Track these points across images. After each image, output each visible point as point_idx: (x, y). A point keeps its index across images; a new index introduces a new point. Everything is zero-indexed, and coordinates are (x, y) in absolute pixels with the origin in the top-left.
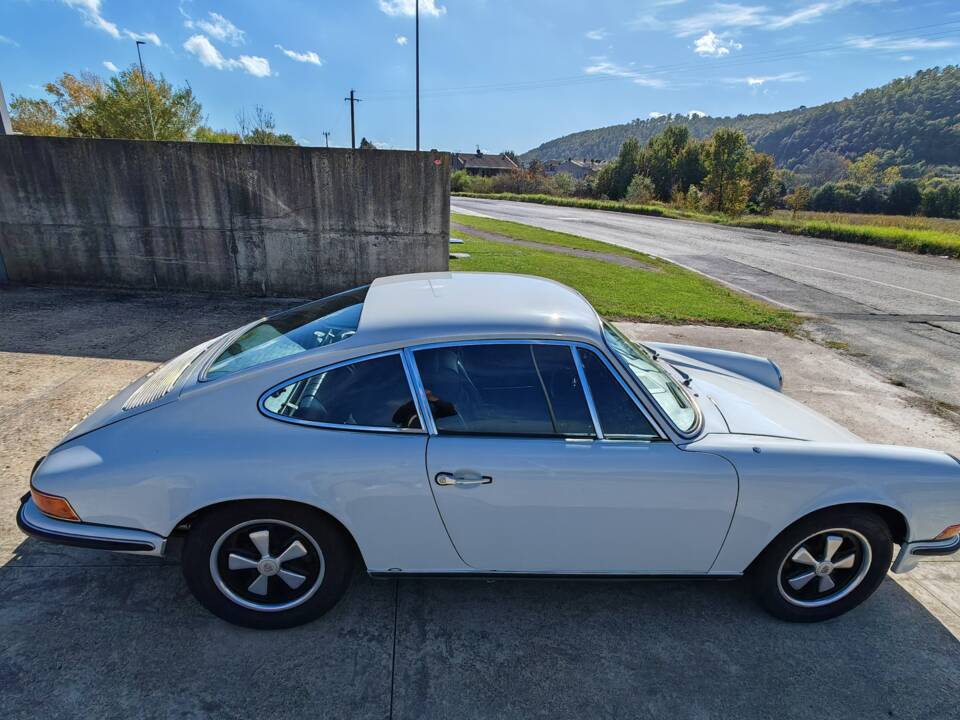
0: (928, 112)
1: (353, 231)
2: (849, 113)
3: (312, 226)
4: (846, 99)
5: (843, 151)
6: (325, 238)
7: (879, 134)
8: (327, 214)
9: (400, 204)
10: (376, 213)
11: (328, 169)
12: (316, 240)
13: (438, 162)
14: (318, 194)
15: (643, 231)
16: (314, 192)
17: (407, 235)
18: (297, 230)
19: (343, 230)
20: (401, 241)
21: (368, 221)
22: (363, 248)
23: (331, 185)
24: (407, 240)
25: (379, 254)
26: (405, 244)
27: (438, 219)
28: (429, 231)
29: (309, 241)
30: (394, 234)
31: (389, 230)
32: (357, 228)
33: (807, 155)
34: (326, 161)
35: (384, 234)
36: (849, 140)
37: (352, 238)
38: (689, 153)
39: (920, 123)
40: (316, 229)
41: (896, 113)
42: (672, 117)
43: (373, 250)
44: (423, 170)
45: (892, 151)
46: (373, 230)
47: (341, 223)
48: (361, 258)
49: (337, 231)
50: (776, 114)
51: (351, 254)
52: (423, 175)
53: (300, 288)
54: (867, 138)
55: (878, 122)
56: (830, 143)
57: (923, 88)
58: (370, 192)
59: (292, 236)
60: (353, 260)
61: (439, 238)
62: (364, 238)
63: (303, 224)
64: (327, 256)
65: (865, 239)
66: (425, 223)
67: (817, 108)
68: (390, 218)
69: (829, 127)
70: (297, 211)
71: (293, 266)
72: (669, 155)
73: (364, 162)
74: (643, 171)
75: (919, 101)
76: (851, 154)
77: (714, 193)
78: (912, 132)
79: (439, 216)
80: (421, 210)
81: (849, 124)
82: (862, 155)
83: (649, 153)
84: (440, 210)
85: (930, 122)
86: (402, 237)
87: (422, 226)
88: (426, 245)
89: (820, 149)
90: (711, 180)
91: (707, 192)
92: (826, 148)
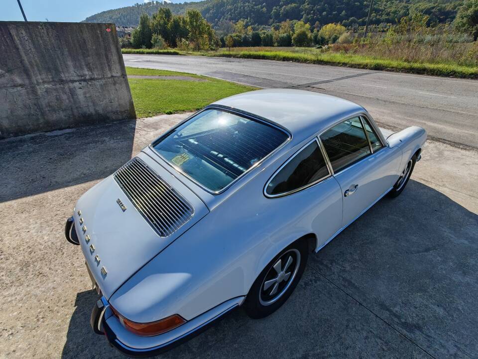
0: (254, 3)
1: (62, 82)
3: (27, 82)
5: (230, 19)
6: (41, 89)
7: (240, 13)
8: (37, 72)
9: (90, 59)
10: (75, 67)
11: (26, 38)
12: (34, 92)
13: (108, 30)
14: (25, 58)
15: (179, 63)
16: (20, 56)
17: (100, 79)
18: (15, 86)
19: (53, 81)
20: (97, 83)
21: (71, 73)
22: (72, 92)
23: (33, 50)
24: (102, 82)
25: (85, 93)
26: (101, 85)
27: (118, 67)
28: (114, 74)
29: (28, 93)
30: (92, 79)
31: (88, 77)
32: (64, 79)
33: (217, 22)
34: (23, 32)
35: (85, 80)
36: (231, 15)
37: (62, 86)
38: (174, 21)
39: (252, 7)
40: (31, 83)
41: (244, 3)
42: (155, 3)
43: (80, 92)
44: (100, 35)
45: (246, 20)
46: (76, 78)
47: (50, 77)
48: (73, 98)
49: (49, 83)
51: (64, 97)
52: (101, 39)
53: (31, 126)
54: (237, 14)
55: (239, 7)
56: (225, 16)
58: (66, 53)
59: (11, 90)
60: (67, 101)
61: (122, 78)
62: (71, 85)
63: (18, 80)
64: (47, 101)
65: (264, 57)
66: (110, 69)
68: (86, 70)
70: (9, 71)
71: (20, 112)
72: (165, 23)
73: (55, 31)
74: (155, 32)
76: (233, 21)
77: (194, 41)
78: (251, 11)
79: (118, 64)
80: (105, 62)
81: (229, 7)
82: (237, 21)
83: (155, 22)
84: (117, 61)
85: (256, 7)
86: (98, 80)
87: (109, 72)
88: (115, 84)
89: (222, 19)
90: (192, 35)
91: (191, 41)
92: (223, 18)
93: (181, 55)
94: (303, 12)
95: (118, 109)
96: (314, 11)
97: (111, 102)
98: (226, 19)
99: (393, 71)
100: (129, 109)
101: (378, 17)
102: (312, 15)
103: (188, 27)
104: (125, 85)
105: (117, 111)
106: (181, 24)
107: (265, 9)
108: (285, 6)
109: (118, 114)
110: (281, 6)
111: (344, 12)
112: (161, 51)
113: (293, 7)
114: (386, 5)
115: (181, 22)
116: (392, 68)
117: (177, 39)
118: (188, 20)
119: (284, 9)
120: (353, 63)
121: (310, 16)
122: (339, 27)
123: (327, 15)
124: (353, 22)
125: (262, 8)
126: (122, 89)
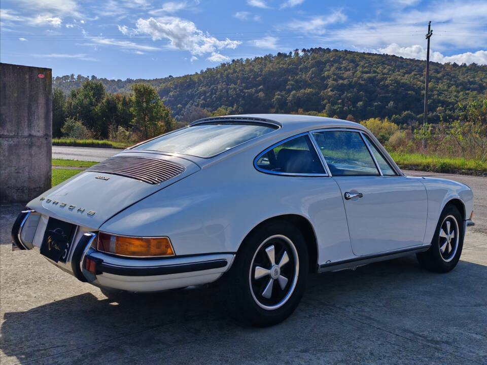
0: (244, 85)
2: (200, 82)
4: (197, 73)
5: (204, 106)
7: (220, 98)
13: (41, 76)
20: (5, 142)
26: (10, 146)
27: (42, 123)
28: (34, 133)
33: (181, 109)
36: (205, 100)
38: (108, 102)
39: (242, 91)
41: (228, 84)
42: (75, 77)
44: (27, 81)
45: (231, 108)
50: (154, 80)
52: (28, 86)
54: (215, 99)
55: (219, 90)
56: (194, 102)
57: (238, 70)
66: (30, 126)
67: (180, 78)
69: (190, 90)
72: (91, 104)
75: (237, 78)
76: (209, 109)
77: (141, 131)
78: (238, 96)
79: (43, 120)
80: (26, 114)
81: (202, 89)
82: (216, 109)
83: (75, 102)
84: (43, 116)
85: (246, 91)
86: (7, 139)
87: (27, 129)
88: (31, 146)
89: (189, 105)
90: (137, 122)
91: (134, 131)
92: (192, 104)
93: (115, 148)
94: (325, 101)
95: (26, 185)
96: (343, 100)
97: (18, 172)
98: (197, 105)
99: (471, 174)
100: (42, 186)
101: (448, 112)
102: (340, 106)
103: (132, 109)
104: (45, 149)
105: (23, 187)
106: (120, 106)
107: (261, 94)
108: (294, 92)
109: (23, 192)
110: (289, 91)
111: (392, 103)
112: (81, 141)
113: (308, 94)
114: (456, 96)
115: (121, 103)
116: (470, 169)
117: (111, 127)
118: (134, 98)
119: (294, 95)
120: (406, 162)
121: (336, 107)
122: (386, 123)
123: (365, 106)
124: (409, 117)
125: (257, 92)
126: (40, 156)
